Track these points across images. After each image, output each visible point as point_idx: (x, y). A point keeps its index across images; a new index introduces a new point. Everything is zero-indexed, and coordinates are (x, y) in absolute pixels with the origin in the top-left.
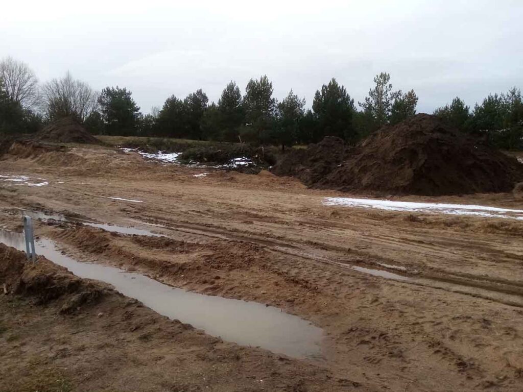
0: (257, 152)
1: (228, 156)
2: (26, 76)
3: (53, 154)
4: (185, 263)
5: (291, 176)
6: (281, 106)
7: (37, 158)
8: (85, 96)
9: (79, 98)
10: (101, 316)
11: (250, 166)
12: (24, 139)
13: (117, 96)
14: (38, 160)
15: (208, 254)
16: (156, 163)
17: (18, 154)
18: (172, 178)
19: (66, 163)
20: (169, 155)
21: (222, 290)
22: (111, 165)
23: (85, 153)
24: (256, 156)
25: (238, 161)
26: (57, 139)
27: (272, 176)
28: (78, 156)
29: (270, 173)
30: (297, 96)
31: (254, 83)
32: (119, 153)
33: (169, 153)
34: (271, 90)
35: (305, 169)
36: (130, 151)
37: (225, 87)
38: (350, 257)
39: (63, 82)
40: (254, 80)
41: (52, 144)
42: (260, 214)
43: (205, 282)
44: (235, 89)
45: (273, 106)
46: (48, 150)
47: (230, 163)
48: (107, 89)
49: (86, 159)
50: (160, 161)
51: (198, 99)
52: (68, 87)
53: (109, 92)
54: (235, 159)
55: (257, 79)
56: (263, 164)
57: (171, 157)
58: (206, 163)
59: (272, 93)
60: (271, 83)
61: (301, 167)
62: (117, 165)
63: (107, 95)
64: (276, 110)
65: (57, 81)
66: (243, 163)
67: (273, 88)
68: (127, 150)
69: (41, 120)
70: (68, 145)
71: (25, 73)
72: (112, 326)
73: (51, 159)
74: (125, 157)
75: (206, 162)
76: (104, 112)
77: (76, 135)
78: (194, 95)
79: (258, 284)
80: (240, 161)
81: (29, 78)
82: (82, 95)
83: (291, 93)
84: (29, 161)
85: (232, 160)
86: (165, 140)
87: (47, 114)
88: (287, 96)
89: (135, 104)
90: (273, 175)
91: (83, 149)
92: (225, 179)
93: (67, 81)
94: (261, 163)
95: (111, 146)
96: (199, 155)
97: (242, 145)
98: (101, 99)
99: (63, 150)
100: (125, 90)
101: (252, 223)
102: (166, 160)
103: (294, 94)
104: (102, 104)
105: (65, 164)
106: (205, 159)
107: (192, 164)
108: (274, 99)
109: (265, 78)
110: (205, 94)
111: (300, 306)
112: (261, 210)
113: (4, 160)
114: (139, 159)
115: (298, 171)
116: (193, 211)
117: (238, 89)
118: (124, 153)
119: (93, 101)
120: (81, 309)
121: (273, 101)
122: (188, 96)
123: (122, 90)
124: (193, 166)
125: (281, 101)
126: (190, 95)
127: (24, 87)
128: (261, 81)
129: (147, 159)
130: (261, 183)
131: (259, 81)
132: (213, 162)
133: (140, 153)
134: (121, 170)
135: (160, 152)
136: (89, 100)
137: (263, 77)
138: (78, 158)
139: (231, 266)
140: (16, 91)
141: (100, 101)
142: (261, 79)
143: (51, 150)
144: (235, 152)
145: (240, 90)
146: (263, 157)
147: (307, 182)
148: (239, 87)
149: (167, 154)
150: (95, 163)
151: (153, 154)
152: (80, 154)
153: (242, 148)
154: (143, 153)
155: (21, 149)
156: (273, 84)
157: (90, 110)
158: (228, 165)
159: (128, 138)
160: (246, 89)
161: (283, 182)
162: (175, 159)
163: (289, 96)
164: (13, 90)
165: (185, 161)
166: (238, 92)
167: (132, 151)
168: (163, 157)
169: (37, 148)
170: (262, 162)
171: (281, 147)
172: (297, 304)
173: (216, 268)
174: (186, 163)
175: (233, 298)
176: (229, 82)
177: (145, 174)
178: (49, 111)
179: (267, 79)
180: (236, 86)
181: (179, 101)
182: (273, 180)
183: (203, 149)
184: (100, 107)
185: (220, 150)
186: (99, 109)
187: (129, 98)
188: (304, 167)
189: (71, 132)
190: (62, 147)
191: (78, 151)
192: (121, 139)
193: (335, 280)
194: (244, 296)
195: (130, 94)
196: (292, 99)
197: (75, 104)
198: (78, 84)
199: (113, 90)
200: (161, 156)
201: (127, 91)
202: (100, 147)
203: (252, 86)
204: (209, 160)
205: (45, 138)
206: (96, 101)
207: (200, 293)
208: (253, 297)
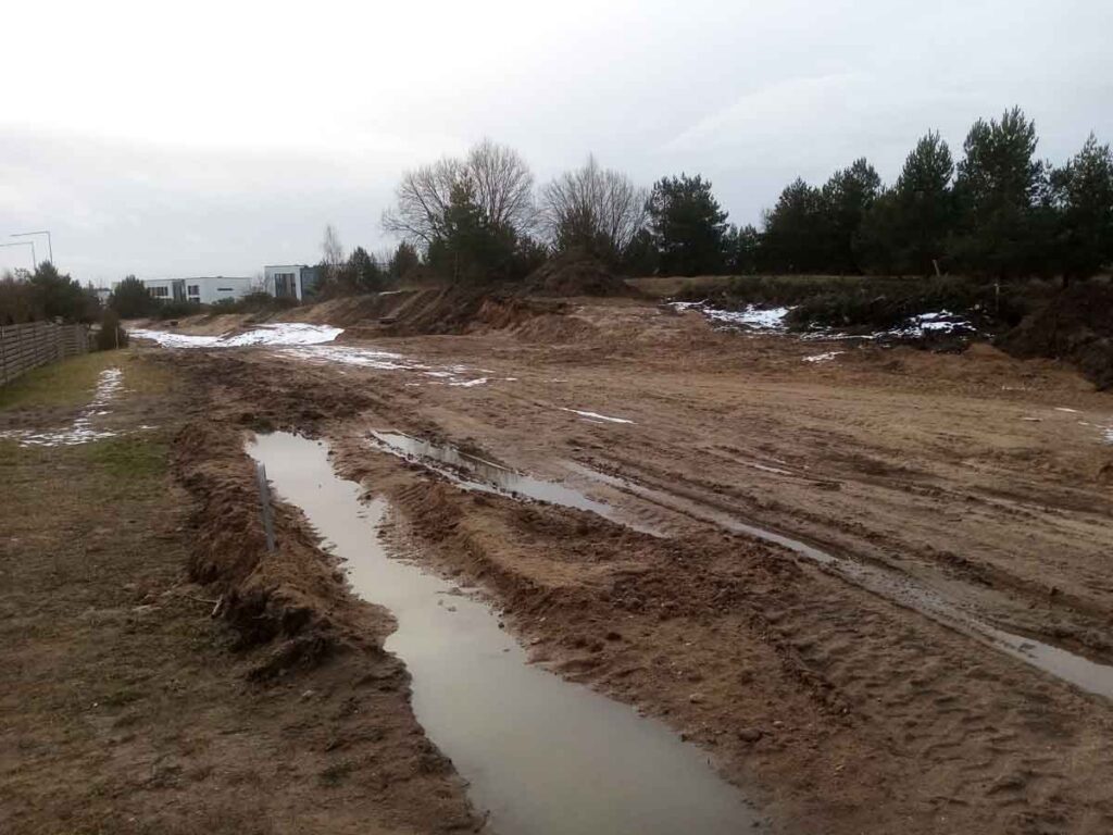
0: (980, 297)
1: (903, 309)
2: (514, 172)
3: (545, 319)
4: (562, 588)
5: (1054, 358)
6: (1060, 178)
7: (518, 329)
8: (622, 201)
9: (610, 204)
10: (308, 699)
11: (958, 331)
12: (502, 292)
13: (683, 194)
14: (520, 332)
15: (636, 570)
16: (733, 332)
17: (491, 321)
18: (752, 366)
19: (562, 337)
20: (768, 312)
21: (603, 672)
22: (641, 339)
23: (599, 316)
24: (977, 307)
25: (928, 320)
26: (557, 290)
27: (1000, 358)
28: (585, 323)
29: (996, 351)
30: (1107, 148)
31: (986, 129)
32: (664, 314)
33: (770, 309)
34: (1033, 142)
35: (1097, 339)
36: (686, 309)
37: (913, 147)
38: (1042, 617)
39: (582, 176)
40: (987, 121)
41: (546, 300)
42: (891, 461)
43: (580, 644)
44: (937, 149)
45: (1037, 181)
46: (537, 314)
47: (909, 325)
48: (664, 181)
49: (597, 329)
50: (744, 326)
51: (858, 181)
52: (590, 186)
53: (667, 188)
54: (921, 317)
55: (994, 116)
56: (995, 325)
57: (772, 317)
58: (847, 328)
59: (1033, 148)
60: (1031, 125)
61: (1086, 333)
62: (652, 337)
63: (664, 195)
64: (1044, 190)
65: (570, 176)
66: (939, 325)
67: (1037, 134)
68: (682, 306)
69: (544, 254)
70: (572, 301)
71: (513, 166)
72: (309, 727)
73: (539, 329)
74: (673, 320)
75: (846, 325)
76: (656, 229)
77: (591, 281)
78: (847, 173)
79: (702, 670)
80: (934, 322)
81: (518, 176)
82: (616, 199)
83: (1091, 141)
84: (505, 335)
85: (913, 319)
86: (765, 279)
87: (554, 242)
88: (1079, 150)
89: (718, 207)
90: (1002, 354)
91: (599, 308)
92: (878, 366)
93: (589, 174)
94: (988, 324)
95: (652, 299)
96: (833, 311)
97: (942, 280)
98: (652, 205)
99: (561, 311)
100: (698, 179)
101: (835, 487)
102: (758, 323)
103: (1100, 144)
104: (654, 213)
105: (561, 339)
106: (846, 319)
107: (814, 330)
108: (1039, 164)
109: (1016, 114)
110: (872, 169)
111: (764, 759)
112: (896, 453)
113: (468, 333)
114: (702, 324)
115: (1076, 345)
116: (724, 448)
117: (945, 148)
118: (673, 312)
119: (636, 209)
120: (286, 674)
121: (1037, 168)
122: (833, 177)
123: (693, 179)
124: (815, 335)
125: (1059, 164)
126: (837, 174)
127: (510, 195)
128: (1005, 123)
129: (718, 322)
130: (964, 376)
131: (999, 123)
132: (864, 326)
133: (707, 311)
134: (657, 348)
135: (750, 307)
136: (629, 208)
137: (1010, 112)
138: (584, 326)
139: (671, 608)
140: (497, 205)
141: (649, 207)
142: (1006, 116)
143: (542, 313)
144: (923, 300)
145: (949, 149)
146: (997, 308)
147: (1098, 372)
148: (948, 142)
149: (765, 309)
150: (612, 336)
151: (733, 311)
152: (589, 319)
153: (940, 288)
154: (713, 311)
155: (496, 312)
156: (1035, 127)
157: (629, 227)
158: (902, 330)
159: (695, 281)
160: (965, 145)
161: (1027, 373)
162: (779, 321)
163: (1086, 151)
164: (493, 200)
165: (800, 326)
166: (944, 155)
167: (690, 307)
168: (753, 319)
169: (521, 309)
170: (991, 322)
171: (1059, 280)
172: (760, 752)
173: (629, 610)
174: (801, 330)
175: (617, 700)
176: (922, 135)
177: (701, 357)
178: (558, 236)
179: (1020, 114)
180: (940, 143)
181: (812, 190)
182: (999, 367)
183: (843, 297)
184: (649, 219)
185: (882, 297)
186: (648, 224)
187: (707, 196)
188: (1091, 334)
189: (582, 274)
190: (561, 306)
191: (587, 312)
192: (680, 283)
193: (936, 688)
194: (643, 700)
195: (708, 186)
196: (1092, 159)
197: (603, 218)
198: (608, 178)
199: (676, 182)
200: (751, 316)
201: (703, 182)
202: (631, 302)
203: (979, 136)
204: (853, 323)
205: (538, 289)
206: (642, 208)
207: (551, 671)
208: (662, 708)
